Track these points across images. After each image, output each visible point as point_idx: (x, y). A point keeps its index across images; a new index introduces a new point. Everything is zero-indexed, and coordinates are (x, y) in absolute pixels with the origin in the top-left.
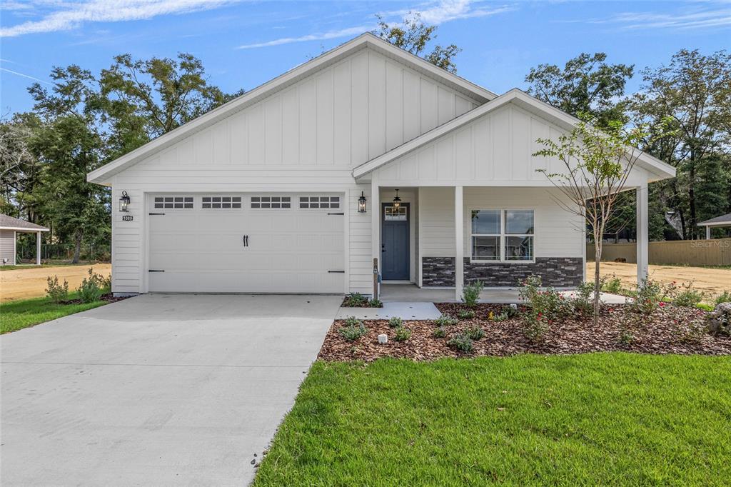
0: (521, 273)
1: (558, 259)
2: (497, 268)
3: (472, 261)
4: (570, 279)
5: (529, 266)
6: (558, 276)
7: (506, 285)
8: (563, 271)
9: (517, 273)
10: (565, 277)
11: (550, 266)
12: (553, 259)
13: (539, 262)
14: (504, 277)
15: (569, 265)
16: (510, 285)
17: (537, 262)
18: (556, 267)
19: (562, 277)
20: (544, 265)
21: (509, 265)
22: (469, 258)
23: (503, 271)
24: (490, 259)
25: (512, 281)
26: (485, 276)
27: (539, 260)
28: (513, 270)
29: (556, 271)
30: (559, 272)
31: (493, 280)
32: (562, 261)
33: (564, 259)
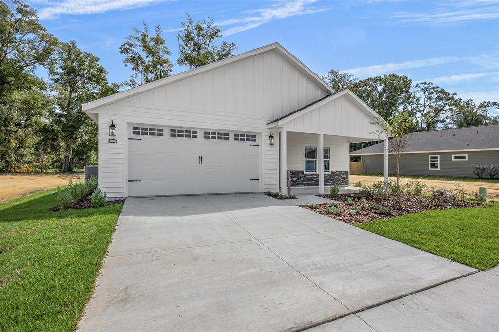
1: (339, 171)
2: (315, 176)
3: (305, 173)
4: (344, 181)
5: (328, 175)
6: (339, 180)
10: (342, 181)
11: (336, 175)
12: (338, 172)
15: (343, 175)
17: (332, 173)
18: (339, 176)
20: (334, 174)
22: (303, 171)
24: (313, 172)
26: (310, 181)
27: (332, 172)
30: (340, 178)
31: (314, 183)
32: (341, 172)
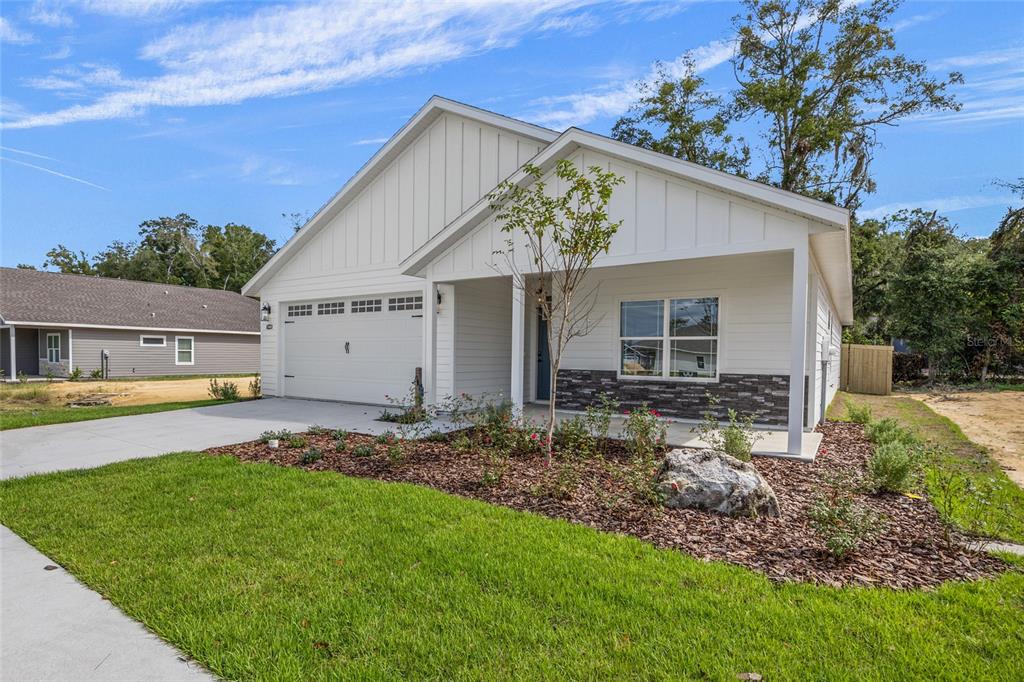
0: (694, 398)
1: (759, 376)
2: (656, 388)
3: (620, 377)
5: (709, 386)
6: (759, 406)
7: (669, 415)
8: (768, 397)
9: (686, 398)
10: (770, 408)
11: (745, 389)
13: (725, 381)
14: (666, 403)
15: (779, 388)
16: (676, 415)
17: (722, 381)
18: (754, 390)
19: (766, 407)
20: (733, 386)
21: (674, 385)
22: (616, 372)
23: (664, 392)
24: (647, 374)
25: (679, 409)
26: (638, 399)
27: (724, 378)
28: (681, 392)
29: (756, 398)
30: (760, 399)
33: (771, 377)
